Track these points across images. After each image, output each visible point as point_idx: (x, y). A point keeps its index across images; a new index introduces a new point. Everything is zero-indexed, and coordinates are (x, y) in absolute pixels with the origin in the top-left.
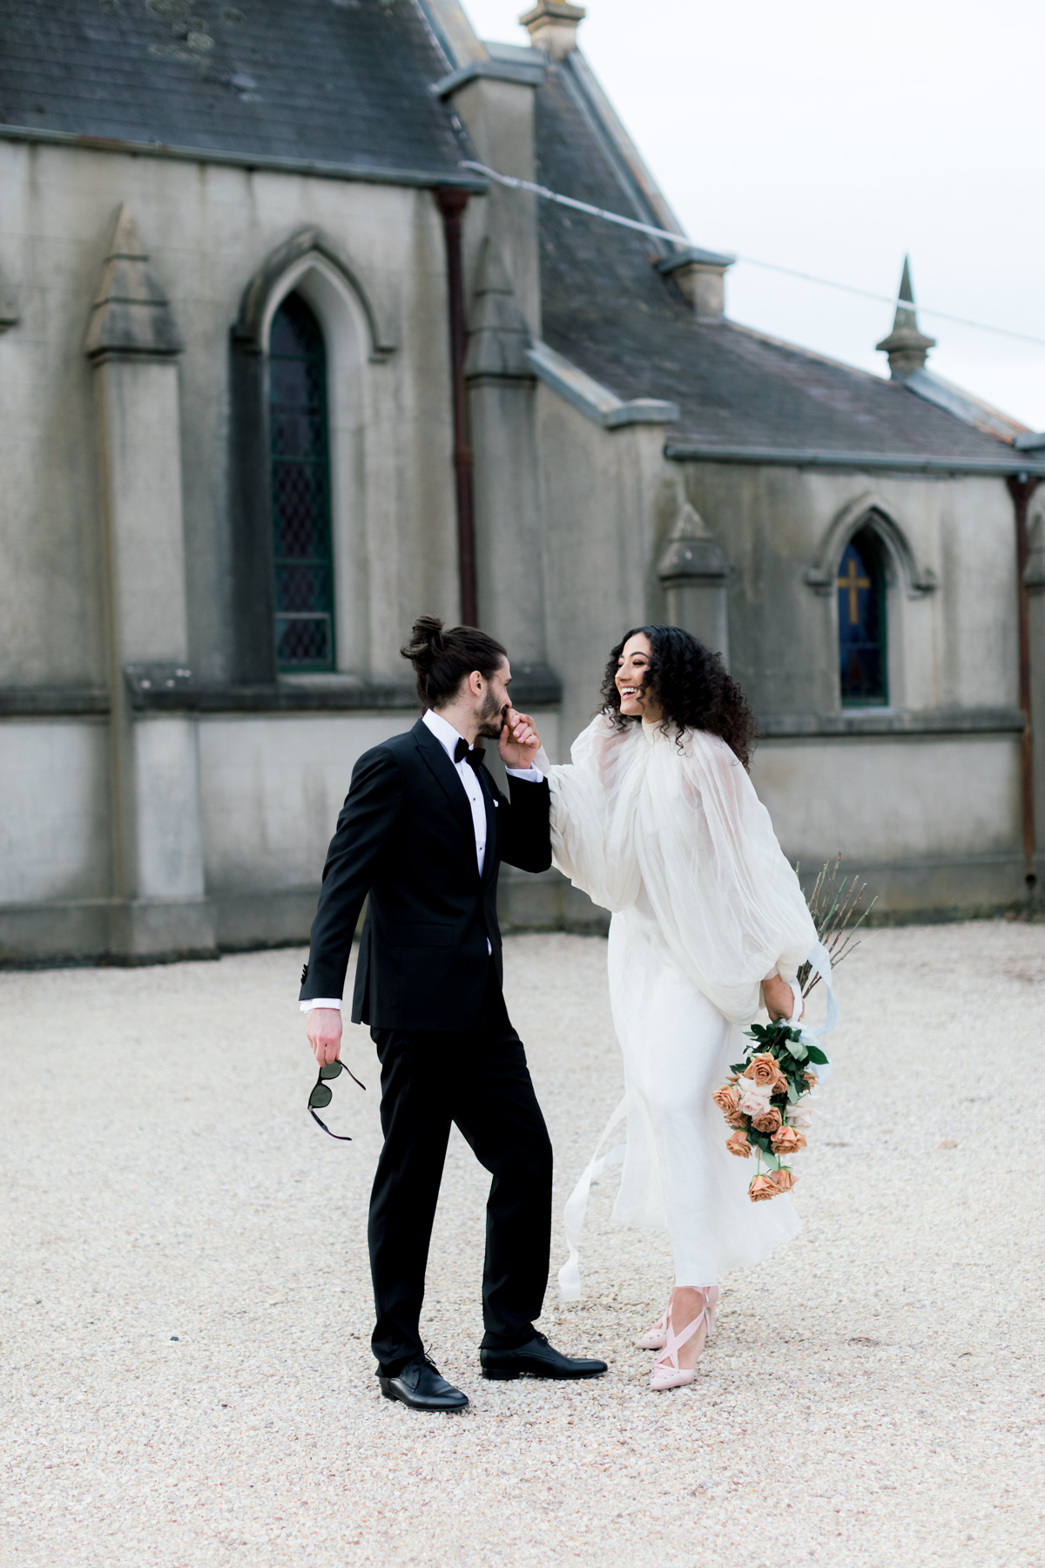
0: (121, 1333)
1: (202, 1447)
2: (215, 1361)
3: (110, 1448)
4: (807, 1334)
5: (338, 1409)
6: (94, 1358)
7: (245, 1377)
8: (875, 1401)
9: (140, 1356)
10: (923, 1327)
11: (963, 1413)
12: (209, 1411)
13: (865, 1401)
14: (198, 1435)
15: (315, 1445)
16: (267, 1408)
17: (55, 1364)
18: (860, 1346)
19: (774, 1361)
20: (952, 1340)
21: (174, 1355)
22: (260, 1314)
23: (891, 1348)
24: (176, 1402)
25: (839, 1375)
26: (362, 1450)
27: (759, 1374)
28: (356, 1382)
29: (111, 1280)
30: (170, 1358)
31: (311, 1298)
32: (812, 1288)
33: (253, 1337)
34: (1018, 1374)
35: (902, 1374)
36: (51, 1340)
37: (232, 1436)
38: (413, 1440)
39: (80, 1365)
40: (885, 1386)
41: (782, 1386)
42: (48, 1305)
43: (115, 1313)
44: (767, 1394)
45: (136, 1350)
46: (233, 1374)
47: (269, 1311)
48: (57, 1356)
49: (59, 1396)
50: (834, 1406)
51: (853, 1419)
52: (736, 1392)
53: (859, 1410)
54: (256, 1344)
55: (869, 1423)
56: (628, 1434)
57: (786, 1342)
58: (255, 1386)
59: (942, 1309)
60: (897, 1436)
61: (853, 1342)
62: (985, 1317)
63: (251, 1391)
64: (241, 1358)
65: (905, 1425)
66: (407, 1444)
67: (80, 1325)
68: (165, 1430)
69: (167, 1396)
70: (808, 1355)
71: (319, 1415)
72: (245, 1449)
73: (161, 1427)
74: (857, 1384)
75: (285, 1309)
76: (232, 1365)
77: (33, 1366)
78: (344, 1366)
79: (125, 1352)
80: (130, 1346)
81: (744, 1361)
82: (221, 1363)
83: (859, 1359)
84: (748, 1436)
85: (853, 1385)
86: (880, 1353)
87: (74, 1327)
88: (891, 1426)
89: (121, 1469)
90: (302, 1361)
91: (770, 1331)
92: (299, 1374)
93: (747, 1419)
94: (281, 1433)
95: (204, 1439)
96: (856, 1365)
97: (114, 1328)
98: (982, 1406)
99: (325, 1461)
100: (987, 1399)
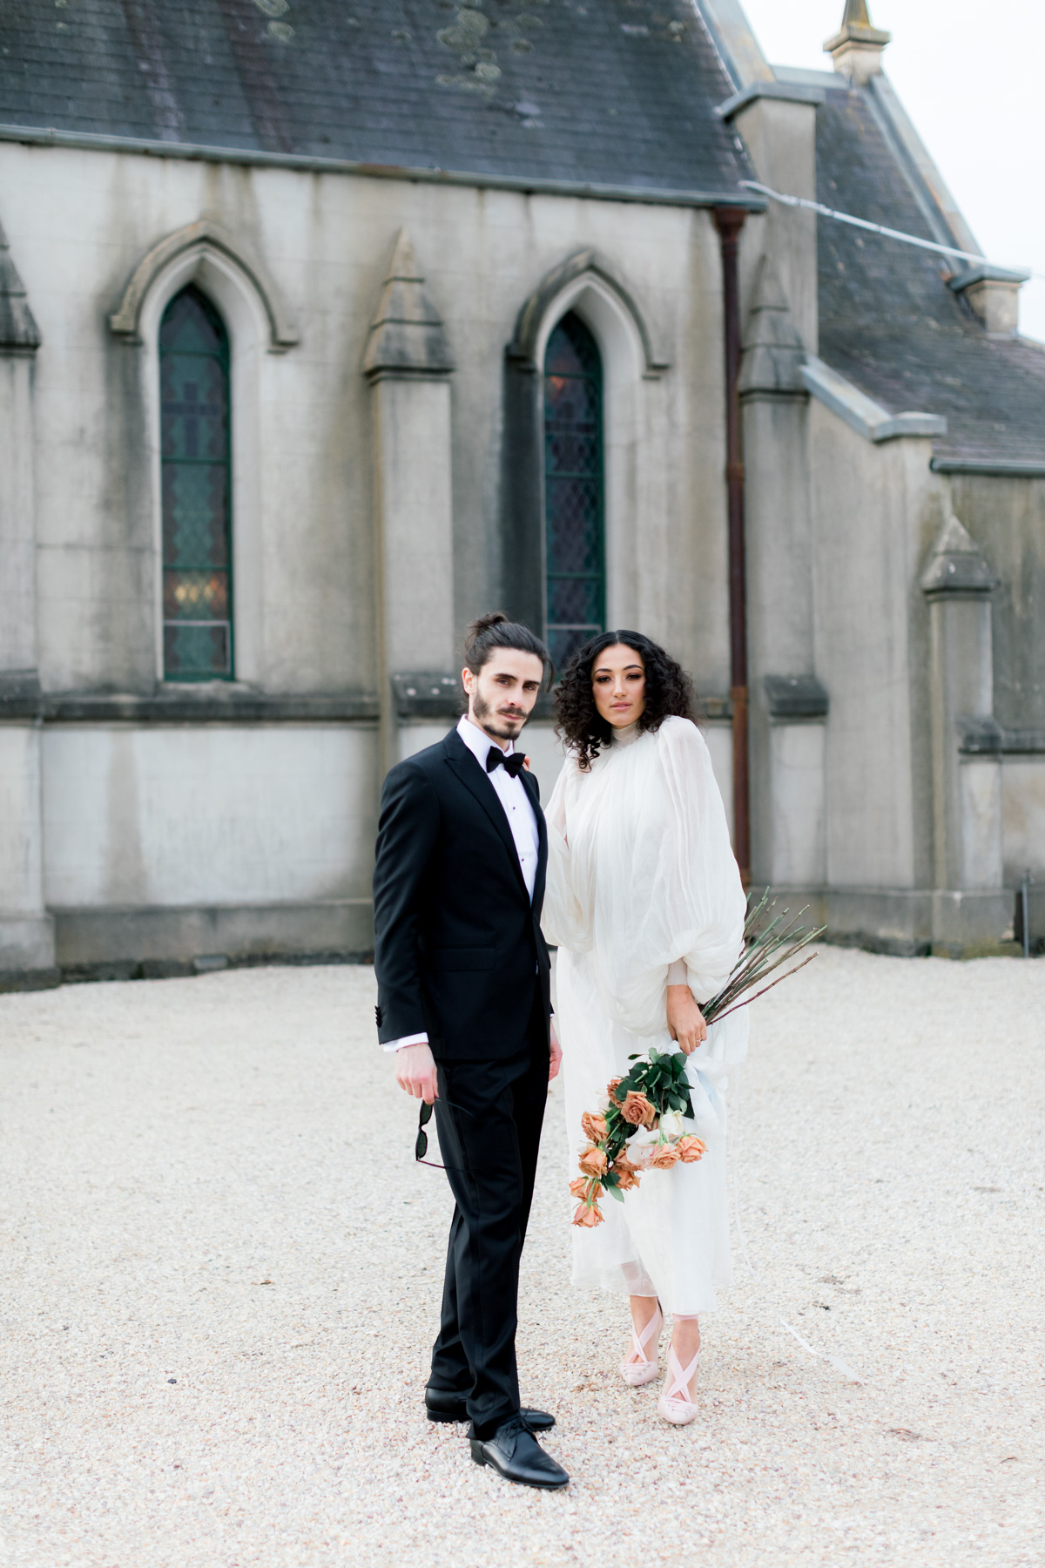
0: (123, 1371)
1: (123, 1518)
2: (198, 1411)
3: (31, 1510)
4: (845, 1420)
5: (290, 1481)
6: (79, 1399)
7: (216, 1434)
8: (879, 1513)
9: (128, 1400)
10: (977, 1421)
11: (972, 1538)
13: (867, 1513)
14: (129, 1502)
15: (239, 1525)
16: (218, 1472)
17: (36, 1403)
18: (896, 1439)
19: (790, 1452)
20: (1003, 1438)
21: (161, 1401)
22: (275, 1357)
23: (929, 1444)
24: (131, 1458)
25: (854, 1476)
26: (284, 1535)
27: (765, 1469)
28: (328, 1449)
29: (155, 1306)
30: (156, 1403)
31: (338, 1341)
32: (878, 1362)
33: (252, 1385)
35: (925, 1480)
36: (51, 1374)
37: (162, 1506)
38: (345, 1527)
39: (62, 1406)
40: (899, 1495)
41: (781, 1486)
42: (73, 1332)
43: (132, 1348)
44: (761, 1496)
45: (127, 1392)
46: (207, 1428)
47: (286, 1355)
48: (44, 1394)
49: (16, 1442)
50: (827, 1516)
51: (842, 1536)
52: (725, 1491)
53: (854, 1524)
54: (251, 1393)
55: (858, 1542)
56: (578, 1537)
57: (816, 1429)
58: (222, 1445)
59: (1010, 1398)
60: (883, 1562)
61: (890, 1434)
63: (214, 1450)
64: (225, 1410)
65: (899, 1548)
66: (335, 1530)
67: (89, 1358)
68: (99, 1492)
69: (126, 1450)
70: (833, 1448)
71: (267, 1485)
72: (167, 1523)
73: (97, 1489)
74: (869, 1489)
75: (304, 1353)
76: (212, 1417)
77: (15, 1404)
78: (325, 1428)
79: (113, 1393)
80: (123, 1387)
81: (757, 1450)
82: (203, 1413)
83: (886, 1456)
84: (713, 1550)
85: (863, 1491)
86: (914, 1451)
87: (82, 1360)
88: (882, 1549)
89: (25, 1539)
90: (286, 1418)
91: (804, 1414)
92: (274, 1433)
93: (722, 1526)
94: (215, 1505)
95: (131, 1508)
96: (879, 1465)
97: (120, 1364)
98: (1000, 1529)
99: (238, 1546)
100: (1008, 1521)
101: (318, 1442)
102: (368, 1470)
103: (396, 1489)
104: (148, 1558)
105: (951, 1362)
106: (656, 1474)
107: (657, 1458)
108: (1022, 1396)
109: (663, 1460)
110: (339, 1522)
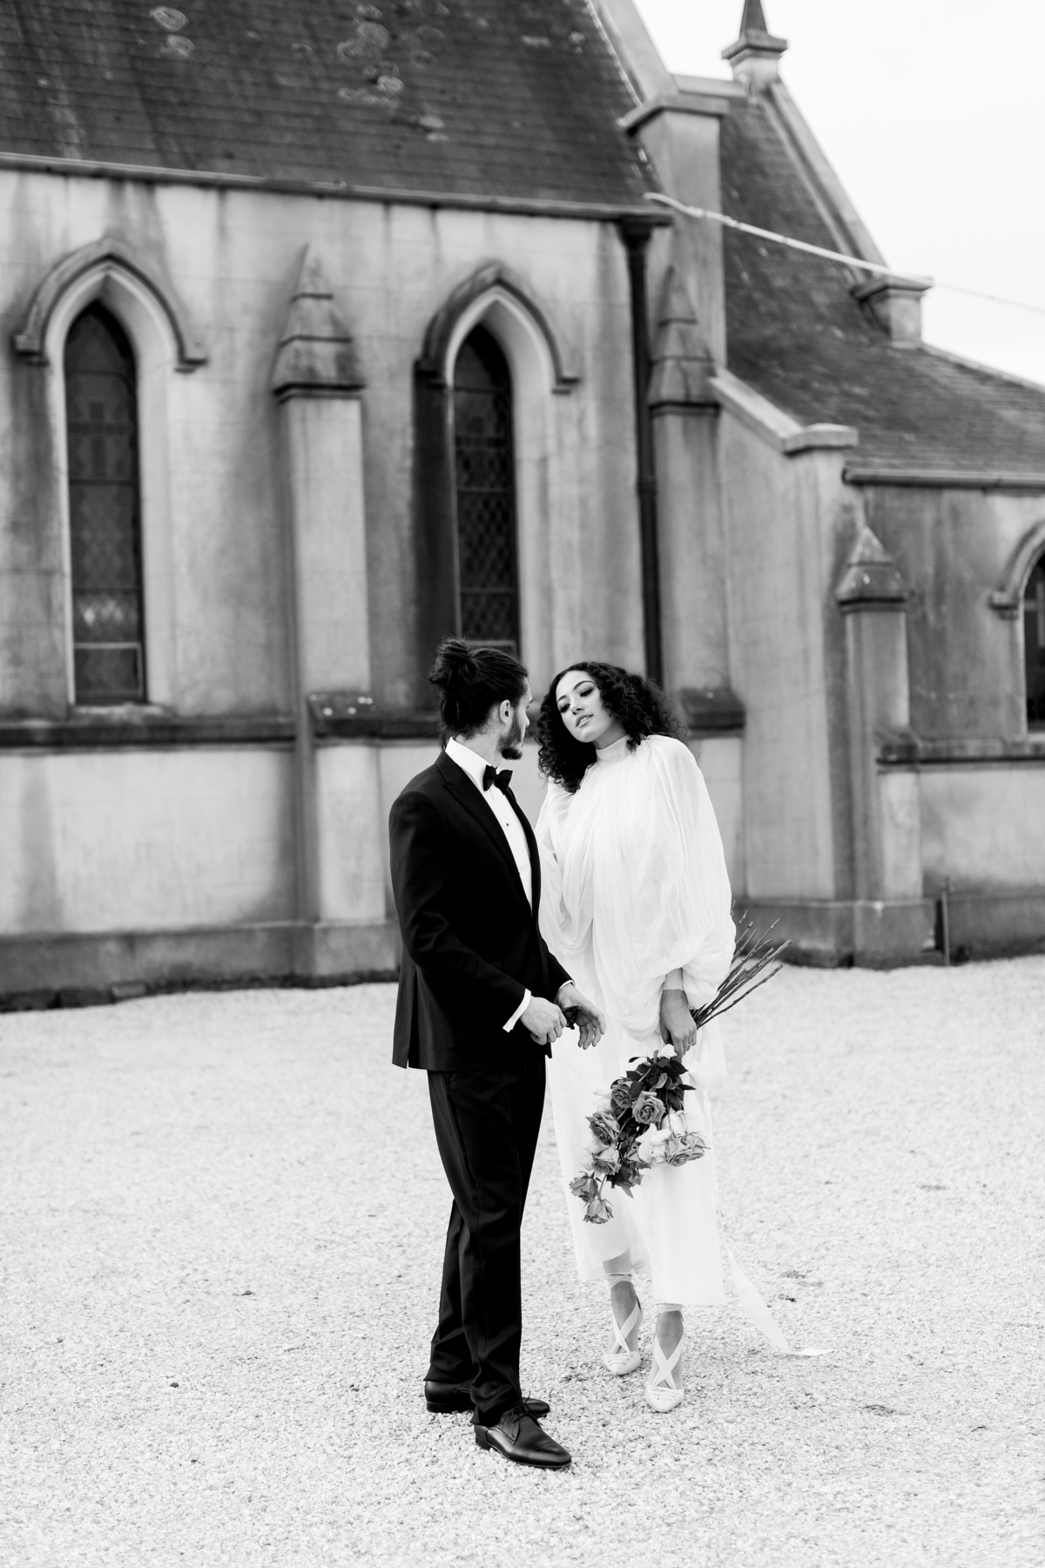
0: (125, 1377)
1: (152, 1508)
2: (204, 1411)
3: (61, 1504)
4: (822, 1399)
5: (305, 1469)
6: (87, 1404)
7: (226, 1431)
8: (864, 1479)
9: (134, 1403)
10: (946, 1396)
11: (952, 1497)
12: (176, 1466)
13: (853, 1479)
14: (154, 1493)
15: (264, 1509)
16: (235, 1465)
17: (46, 1409)
18: (872, 1414)
19: (774, 1428)
20: (972, 1410)
21: (167, 1403)
22: (270, 1360)
23: (904, 1417)
24: (148, 1455)
25: (837, 1447)
26: (309, 1517)
27: (753, 1444)
28: (337, 1441)
29: (143, 1318)
30: (162, 1406)
31: (328, 1344)
32: (847, 1348)
33: (253, 1386)
34: (1028, 1453)
35: (903, 1449)
36: (54, 1382)
37: (187, 1496)
38: (365, 1508)
39: (71, 1410)
40: (880, 1462)
41: (770, 1458)
42: (68, 1344)
43: (128, 1356)
44: (752, 1467)
45: (132, 1397)
46: (217, 1426)
47: (280, 1358)
48: (52, 1400)
49: (34, 1445)
50: (817, 1483)
51: (832, 1499)
52: (719, 1464)
53: (842, 1489)
54: (253, 1393)
55: (848, 1505)
56: (587, 1509)
57: (796, 1408)
58: (233, 1440)
59: (975, 1375)
60: (873, 1520)
61: (866, 1410)
62: (1017, 1385)
63: (227, 1445)
64: (231, 1409)
65: (886, 1508)
66: (357, 1510)
67: (89, 1367)
68: (124, 1486)
69: (142, 1448)
70: (814, 1424)
71: (284, 1475)
72: (194, 1511)
73: (121, 1483)
74: (852, 1459)
75: (298, 1356)
76: (219, 1416)
77: (25, 1410)
78: (330, 1422)
79: (119, 1398)
80: (128, 1392)
81: (743, 1428)
82: (210, 1413)
83: (865, 1430)
84: (714, 1515)
85: (847, 1460)
86: (889, 1423)
87: (83, 1369)
88: (870, 1509)
89: (62, 1529)
90: (291, 1413)
91: (783, 1395)
92: (282, 1428)
93: (720, 1495)
94: (237, 1493)
95: (158, 1498)
96: (859, 1437)
97: (121, 1372)
98: (977, 1488)
99: (267, 1528)
100: (984, 1481)
101: (326, 1435)
102: (378, 1457)
103: (408, 1473)
104: (183, 1541)
105: (916, 1345)
106: (651, 1451)
107: (651, 1438)
108: (986, 1373)
109: (655, 1439)
110: (359, 1504)
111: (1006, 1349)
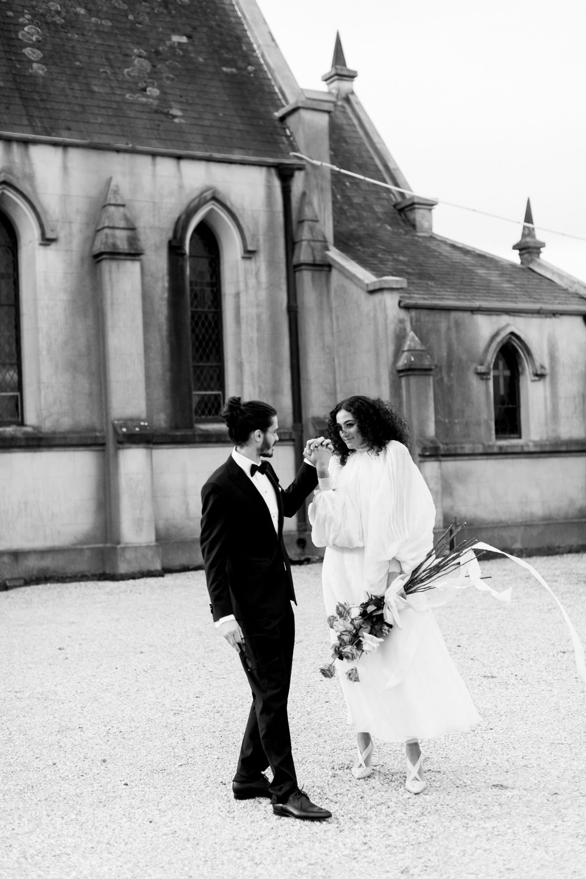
0: (97, 781)
1: (137, 845)
2: (147, 797)
3: (88, 845)
4: (469, 782)
5: (212, 824)
6: (82, 795)
7: (162, 806)
8: (504, 820)
9: (107, 794)
10: (532, 779)
11: (552, 827)
12: (142, 825)
13: (499, 820)
14: (135, 838)
15: (198, 844)
16: (173, 823)
17: (61, 798)
18: (497, 789)
19: (450, 797)
20: (548, 785)
21: (125, 793)
22: (173, 771)
23: (514, 790)
24: (125, 820)
25: (485, 805)
26: (223, 847)
27: (442, 805)
29: (94, 752)
30: (123, 795)
31: (200, 762)
32: (473, 757)
33: (168, 784)
34: (583, 805)
35: (519, 805)
36: (60, 785)
37: (154, 839)
38: (252, 842)
39: (74, 799)
40: (510, 812)
41: (453, 811)
42: (59, 766)
43: (95, 770)
44: (445, 816)
45: (105, 791)
46: (156, 804)
47: (177, 769)
48: (62, 794)
49: (61, 816)
50: (482, 823)
51: (492, 830)
52: (428, 815)
53: (495, 825)
54: (170, 787)
55: (500, 833)
56: (368, 838)
57: (457, 787)
58: (168, 811)
59: (543, 769)
60: (516, 840)
61: (493, 787)
62: (566, 773)
63: (165, 813)
64: (161, 795)
65: (520, 834)
66: (248, 843)
67: (76, 777)
68: (118, 835)
69: (120, 816)
70: (469, 794)
71: (201, 827)
72: (160, 846)
73: (116, 834)
74: (495, 811)
75: (186, 768)
76: (156, 799)
77: (49, 799)
78: (216, 800)
79: (99, 792)
80: (102, 788)
81: (434, 797)
82: (150, 798)
83: (496, 796)
84: (434, 840)
85: (492, 811)
86: (508, 793)
87: (73, 778)
88: (512, 834)
89: (93, 857)
90: (193, 797)
91: (449, 781)
92: (192, 804)
93: (434, 830)
94: (180, 837)
95: (138, 840)
96: (495, 800)
97: (94, 779)
98: (563, 823)
99: (203, 853)
100: (566, 819)
101: (216, 808)
102: (249, 817)
103: (268, 824)
104: (160, 861)
105: (508, 755)
106: (391, 810)
107: (388, 804)
108: (548, 767)
109: (390, 804)
110: (247, 840)
111: (555, 756)
